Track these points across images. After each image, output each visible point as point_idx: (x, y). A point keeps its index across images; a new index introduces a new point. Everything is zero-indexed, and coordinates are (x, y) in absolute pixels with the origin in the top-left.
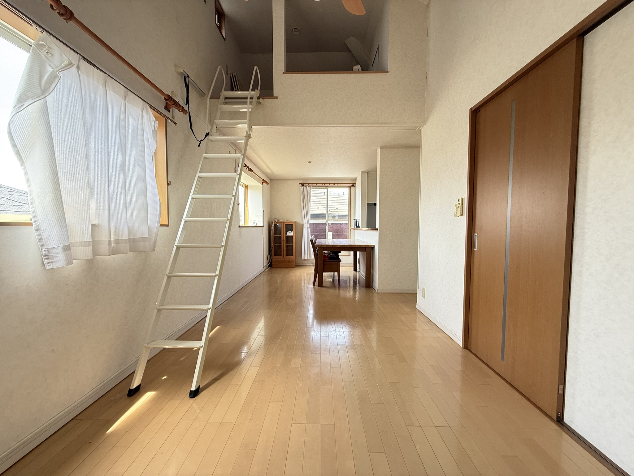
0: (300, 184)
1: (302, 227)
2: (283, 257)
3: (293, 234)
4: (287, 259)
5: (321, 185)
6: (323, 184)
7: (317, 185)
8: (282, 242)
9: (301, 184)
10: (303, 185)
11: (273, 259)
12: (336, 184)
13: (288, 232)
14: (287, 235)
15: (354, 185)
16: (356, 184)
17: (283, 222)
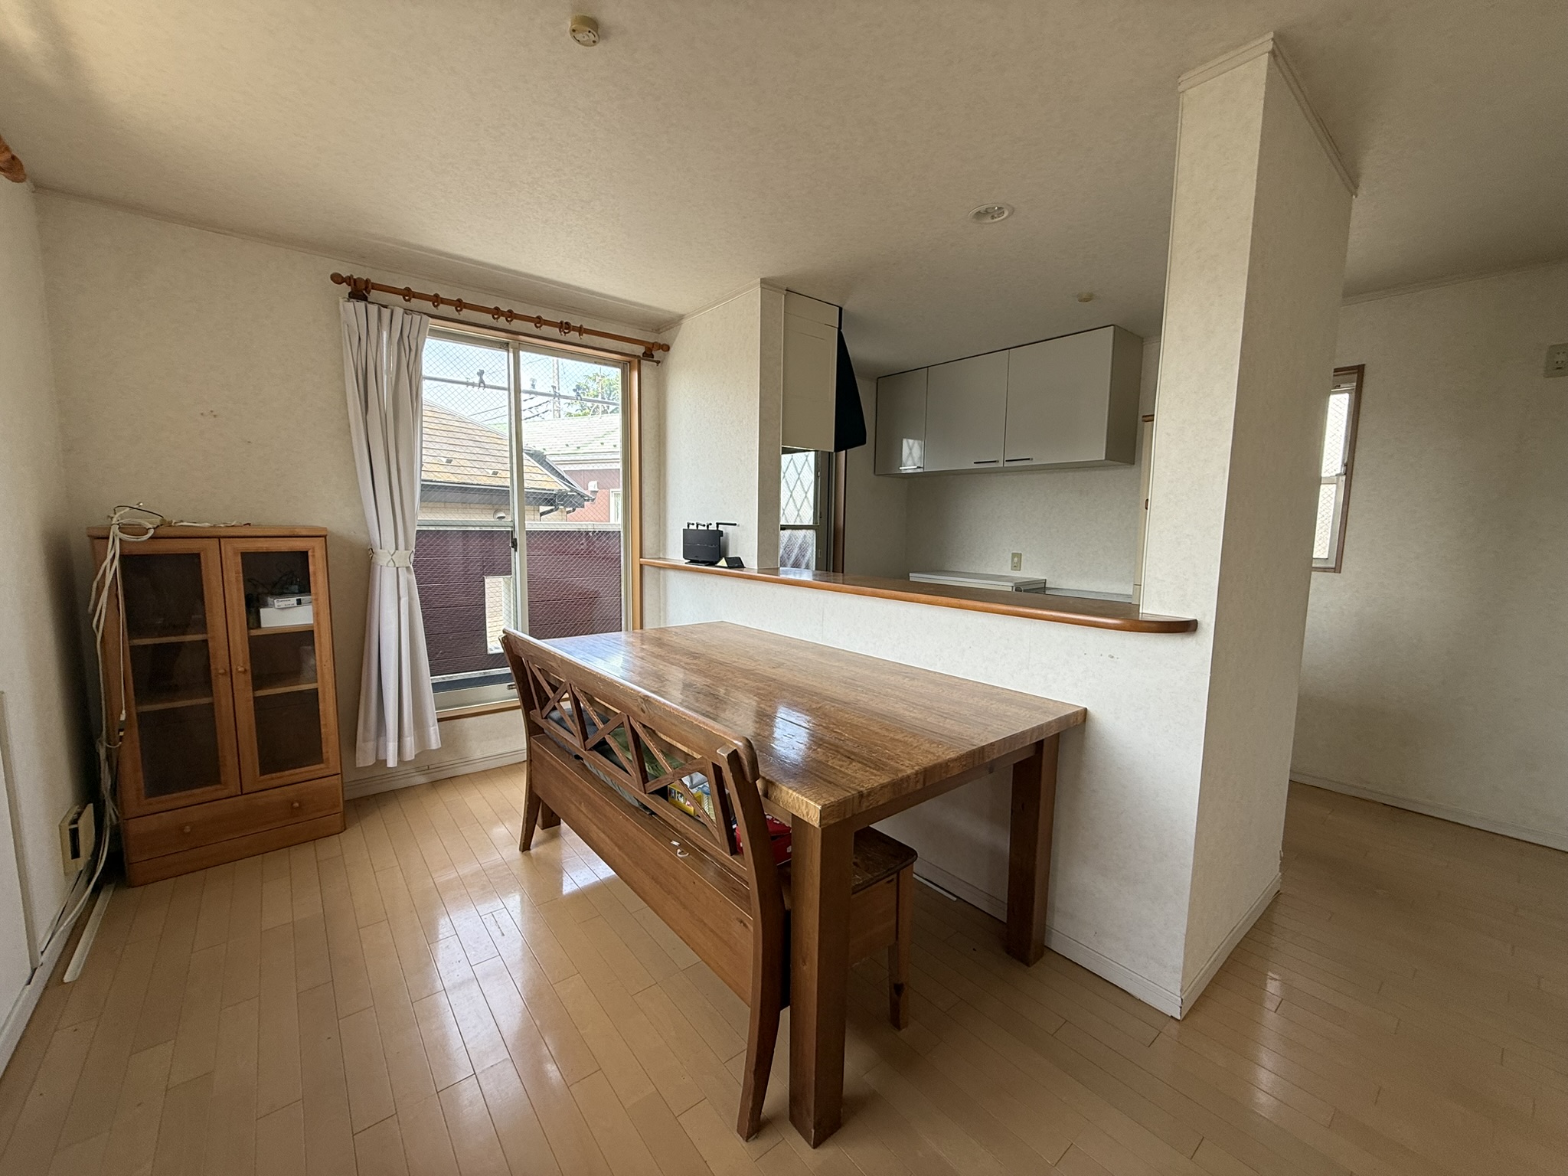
0: (337, 279)
1: (365, 562)
2: (234, 788)
3: (317, 615)
4: (276, 795)
5: (487, 319)
6: (503, 314)
7: (466, 314)
8: (221, 684)
9: (348, 280)
10: (360, 291)
11: (135, 828)
12: (574, 329)
13: (265, 605)
14: (259, 626)
15: (658, 354)
16: (666, 348)
17: (219, 538)
